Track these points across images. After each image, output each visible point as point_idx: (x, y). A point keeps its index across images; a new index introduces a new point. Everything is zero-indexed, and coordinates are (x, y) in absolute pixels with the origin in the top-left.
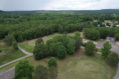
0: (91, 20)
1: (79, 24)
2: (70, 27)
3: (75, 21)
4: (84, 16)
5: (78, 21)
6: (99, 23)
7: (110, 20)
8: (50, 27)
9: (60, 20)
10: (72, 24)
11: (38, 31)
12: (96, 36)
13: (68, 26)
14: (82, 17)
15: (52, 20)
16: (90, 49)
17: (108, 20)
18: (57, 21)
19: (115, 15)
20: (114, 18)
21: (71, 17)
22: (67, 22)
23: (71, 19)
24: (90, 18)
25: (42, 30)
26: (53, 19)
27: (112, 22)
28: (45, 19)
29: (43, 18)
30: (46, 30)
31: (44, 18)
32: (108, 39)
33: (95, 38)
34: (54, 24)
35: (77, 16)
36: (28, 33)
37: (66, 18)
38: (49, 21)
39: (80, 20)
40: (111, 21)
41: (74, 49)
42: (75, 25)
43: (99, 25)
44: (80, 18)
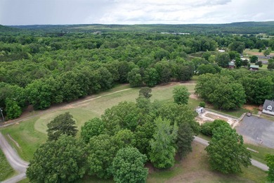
0: (211, 48)
1: (182, 59)
2: (159, 70)
3: (171, 51)
4: (193, 39)
5: (180, 50)
6: (232, 57)
7: (255, 48)
8: (105, 69)
9: (133, 50)
10: (165, 62)
11: (67, 84)
12: (233, 98)
13: (153, 67)
14: (188, 40)
15: (113, 49)
16: (227, 156)
17: (251, 49)
18: (127, 51)
19: (264, 37)
20: (266, 43)
21: (162, 42)
22: (153, 53)
23: (163, 46)
24: (208, 44)
25: (82, 80)
26: (117, 45)
27: (261, 54)
28: (98, 46)
29: (93, 42)
30: (92, 79)
31: (95, 44)
32: (270, 107)
33: (231, 104)
34: (117, 61)
35: (177, 38)
36: (36, 90)
37: (150, 43)
38: (105, 50)
39: (185, 48)
40: (260, 51)
41: (172, 156)
42: (173, 63)
43: (232, 63)
44: (185, 44)
